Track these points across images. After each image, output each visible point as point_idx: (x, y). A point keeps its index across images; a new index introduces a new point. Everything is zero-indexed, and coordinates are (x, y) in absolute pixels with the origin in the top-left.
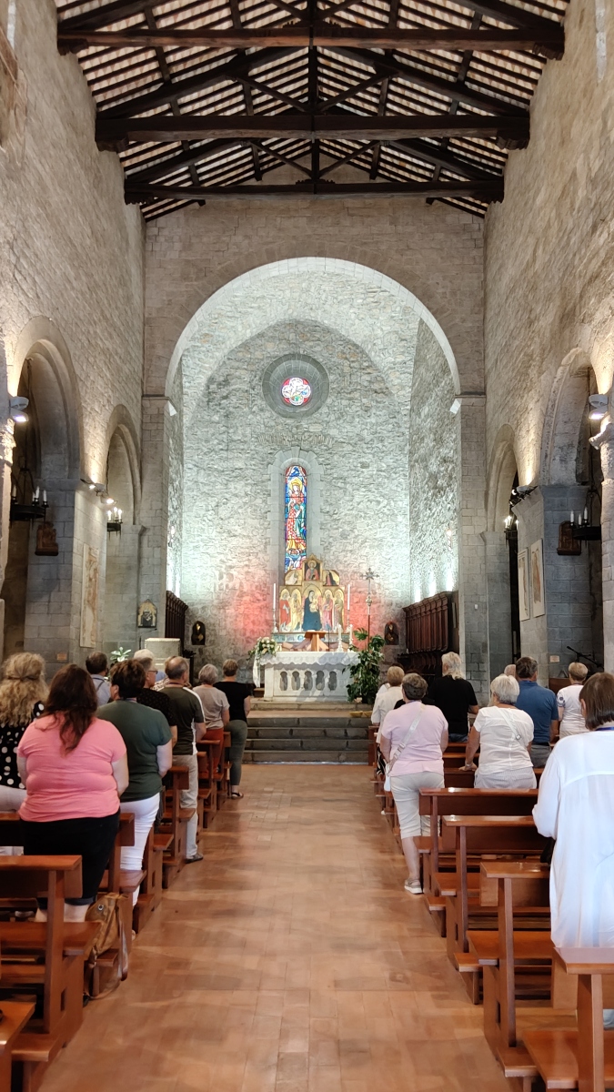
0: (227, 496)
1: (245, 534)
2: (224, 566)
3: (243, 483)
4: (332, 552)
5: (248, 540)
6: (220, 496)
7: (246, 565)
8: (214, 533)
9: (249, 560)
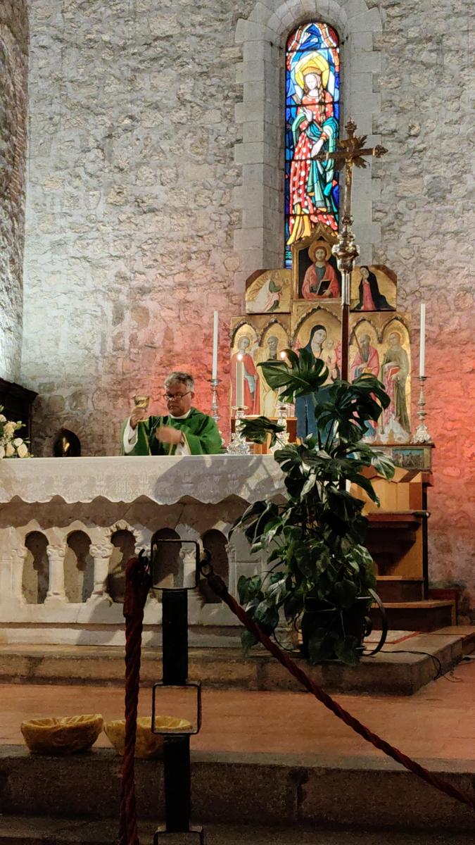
0: (135, 110)
1: (177, 204)
2: (125, 289)
3: (172, 73)
4: (403, 239)
5: (185, 221)
6: (116, 110)
7: (180, 284)
8: (102, 208)
9: (187, 270)
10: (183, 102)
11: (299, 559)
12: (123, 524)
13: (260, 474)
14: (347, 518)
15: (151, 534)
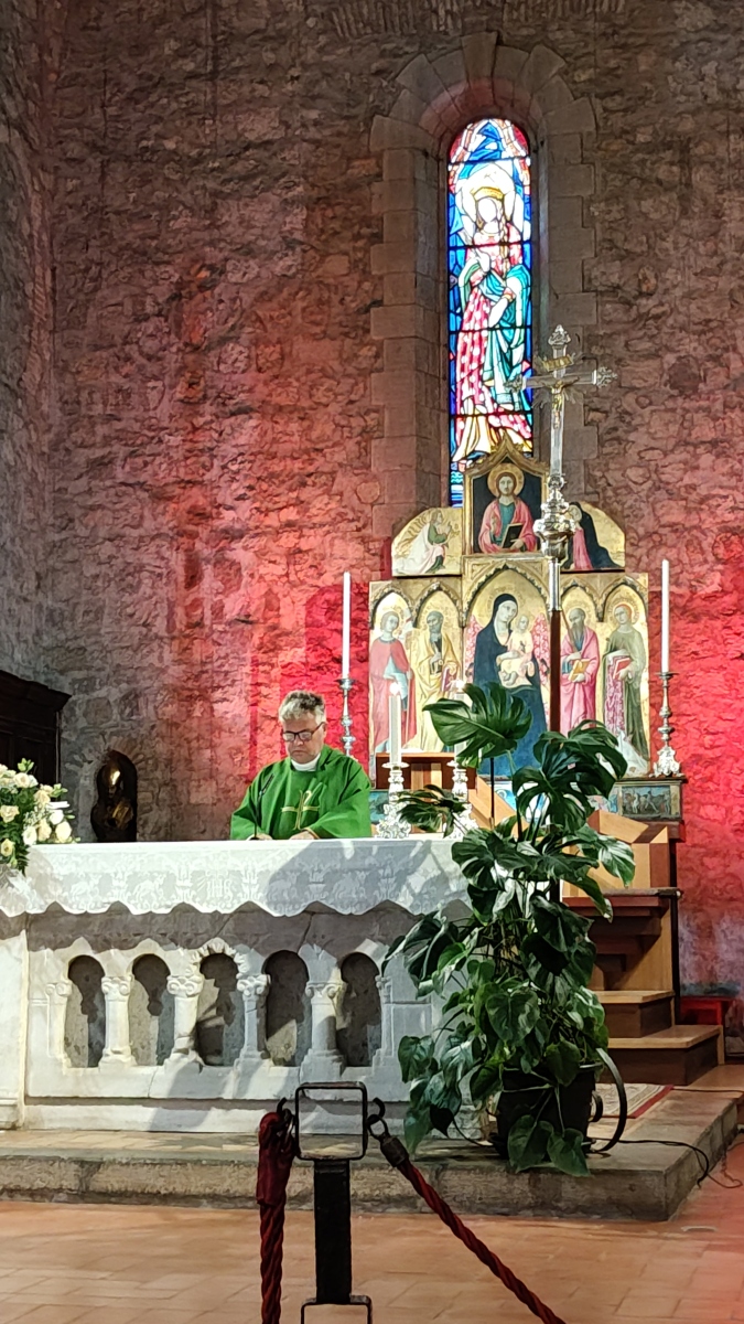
0: (216, 256)
1: (282, 400)
2: (204, 532)
5: (295, 426)
6: (188, 256)
8: (166, 408)
9: (299, 503)
10: (289, 244)
11: (492, 1013)
12: (218, 945)
13: (429, 869)
14: (564, 948)
15: (261, 960)
